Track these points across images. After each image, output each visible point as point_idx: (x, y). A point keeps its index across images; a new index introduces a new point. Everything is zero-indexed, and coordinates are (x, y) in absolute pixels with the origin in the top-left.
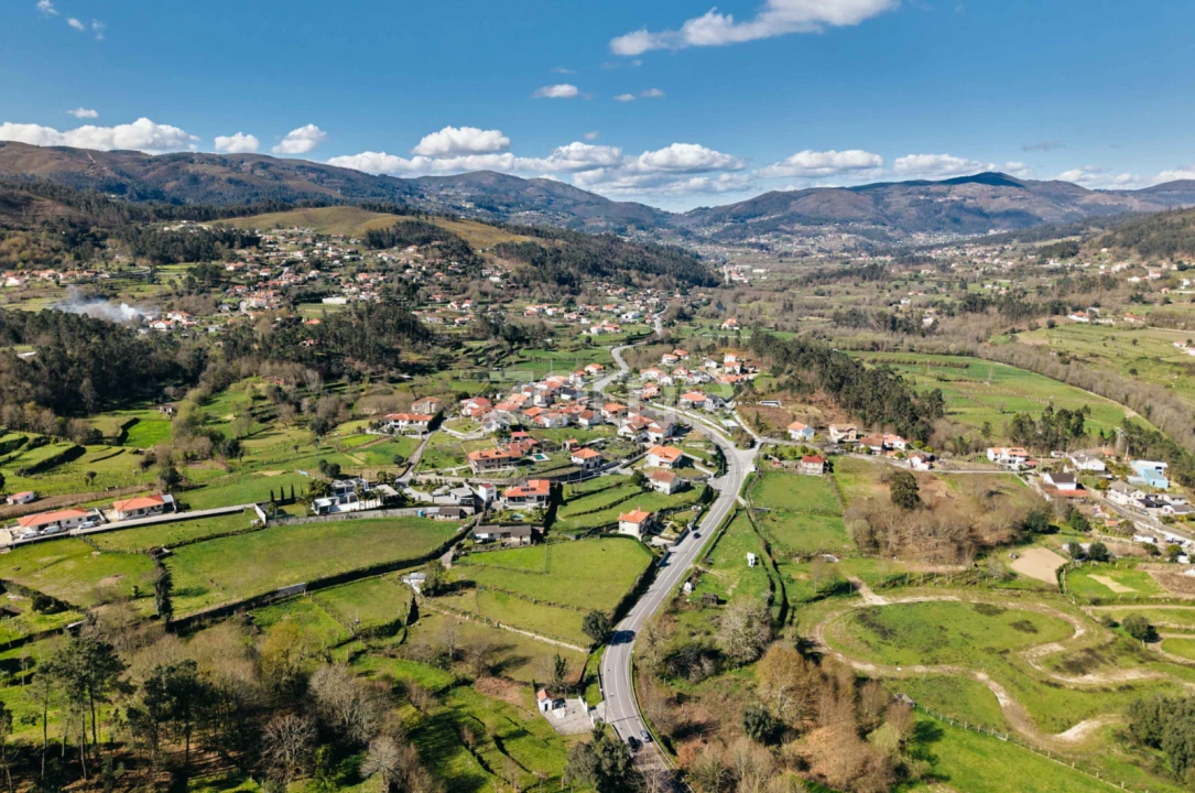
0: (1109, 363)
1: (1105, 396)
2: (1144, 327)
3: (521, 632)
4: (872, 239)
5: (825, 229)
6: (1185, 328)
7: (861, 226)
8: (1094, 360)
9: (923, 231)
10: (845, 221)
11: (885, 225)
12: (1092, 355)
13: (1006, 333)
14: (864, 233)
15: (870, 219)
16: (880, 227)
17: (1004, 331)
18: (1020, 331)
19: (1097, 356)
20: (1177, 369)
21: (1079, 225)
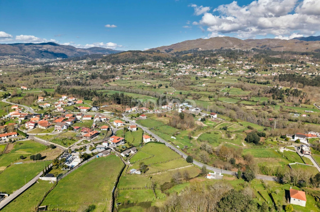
0: (135, 88)
1: (142, 94)
2: (132, 80)
3: (175, 169)
4: (25, 60)
5: (6, 57)
6: (139, 79)
7: (18, 56)
8: (132, 87)
9: (38, 58)
10: (12, 55)
11: (26, 56)
12: (130, 86)
13: (105, 83)
14: (21, 58)
15: (21, 54)
16: (25, 57)
17: (104, 83)
18: (108, 83)
19: (131, 87)
20: (148, 87)
21: (85, 57)
